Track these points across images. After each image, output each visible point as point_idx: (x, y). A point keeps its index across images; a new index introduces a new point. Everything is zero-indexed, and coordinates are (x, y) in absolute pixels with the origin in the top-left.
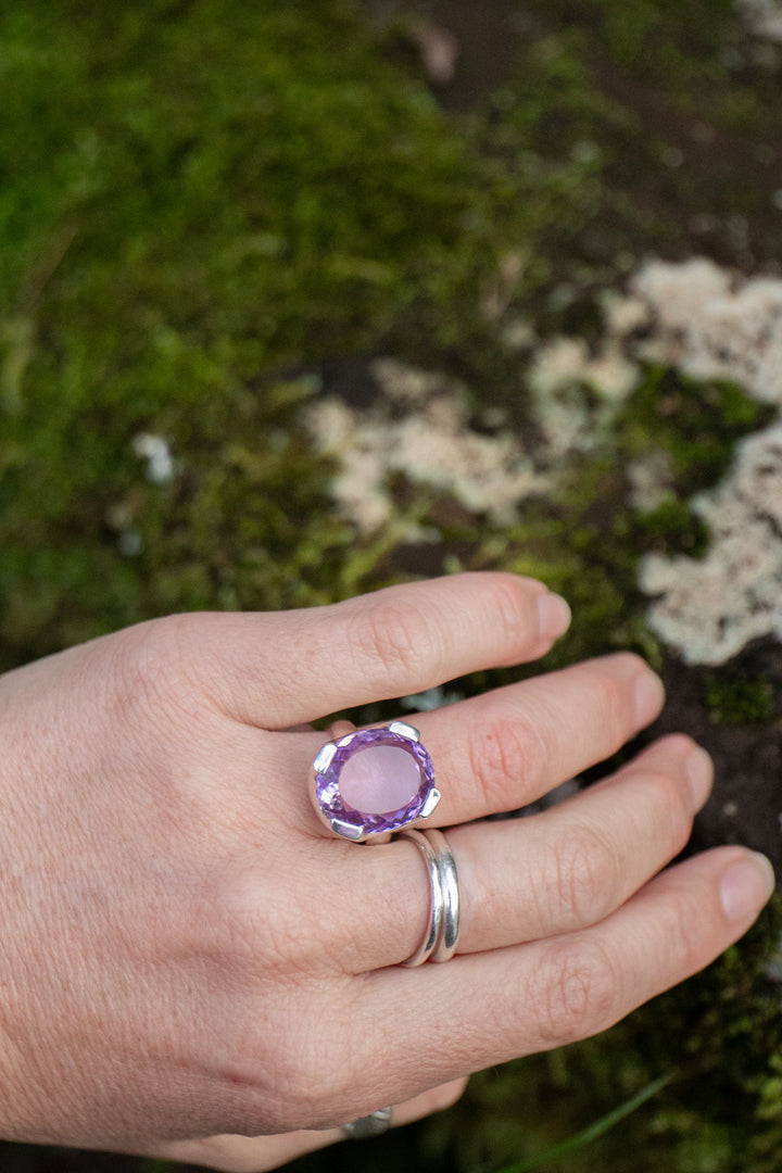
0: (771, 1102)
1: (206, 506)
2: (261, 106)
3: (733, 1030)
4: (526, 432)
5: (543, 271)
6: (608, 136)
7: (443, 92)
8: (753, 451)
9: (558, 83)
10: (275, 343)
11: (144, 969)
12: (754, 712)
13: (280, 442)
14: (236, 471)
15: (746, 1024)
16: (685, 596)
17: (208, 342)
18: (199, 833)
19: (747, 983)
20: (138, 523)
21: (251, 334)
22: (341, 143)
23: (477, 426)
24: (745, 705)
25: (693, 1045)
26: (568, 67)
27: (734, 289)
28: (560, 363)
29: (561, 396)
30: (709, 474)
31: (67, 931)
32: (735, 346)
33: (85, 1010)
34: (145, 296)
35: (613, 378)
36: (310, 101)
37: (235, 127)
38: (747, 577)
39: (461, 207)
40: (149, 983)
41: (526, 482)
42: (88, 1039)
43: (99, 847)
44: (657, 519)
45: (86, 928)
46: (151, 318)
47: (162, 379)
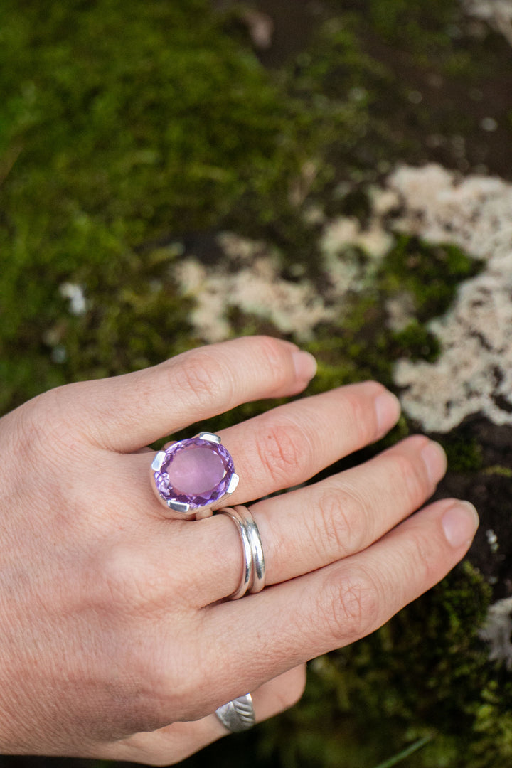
0: (482, 720)
1: (107, 330)
2: (144, 65)
3: (458, 673)
4: (319, 279)
5: (330, 173)
6: (372, 83)
7: (263, 55)
8: (468, 291)
9: (340, 48)
10: (153, 222)
11: (57, 621)
12: (469, 463)
13: (156, 287)
14: (128, 307)
15: (465, 670)
16: (424, 387)
17: (109, 221)
18: (81, 524)
19: (466, 643)
20: (63, 342)
21: (137, 216)
22: (196, 90)
23: (286, 276)
24: (463, 458)
25: (432, 683)
26: (347, 38)
27: (456, 184)
28: (341, 234)
29: (342, 255)
30: (439, 306)
31: (6, 603)
32: (456, 222)
33: (24, 653)
34: (67, 192)
35: (376, 244)
36: (176, 62)
37: (126, 79)
38: (465, 374)
39: (276, 131)
40: (63, 630)
41: (319, 313)
42: (29, 674)
43: (20, 544)
44: (404, 336)
45: (17, 599)
46: (71, 206)
47: (78, 247)
